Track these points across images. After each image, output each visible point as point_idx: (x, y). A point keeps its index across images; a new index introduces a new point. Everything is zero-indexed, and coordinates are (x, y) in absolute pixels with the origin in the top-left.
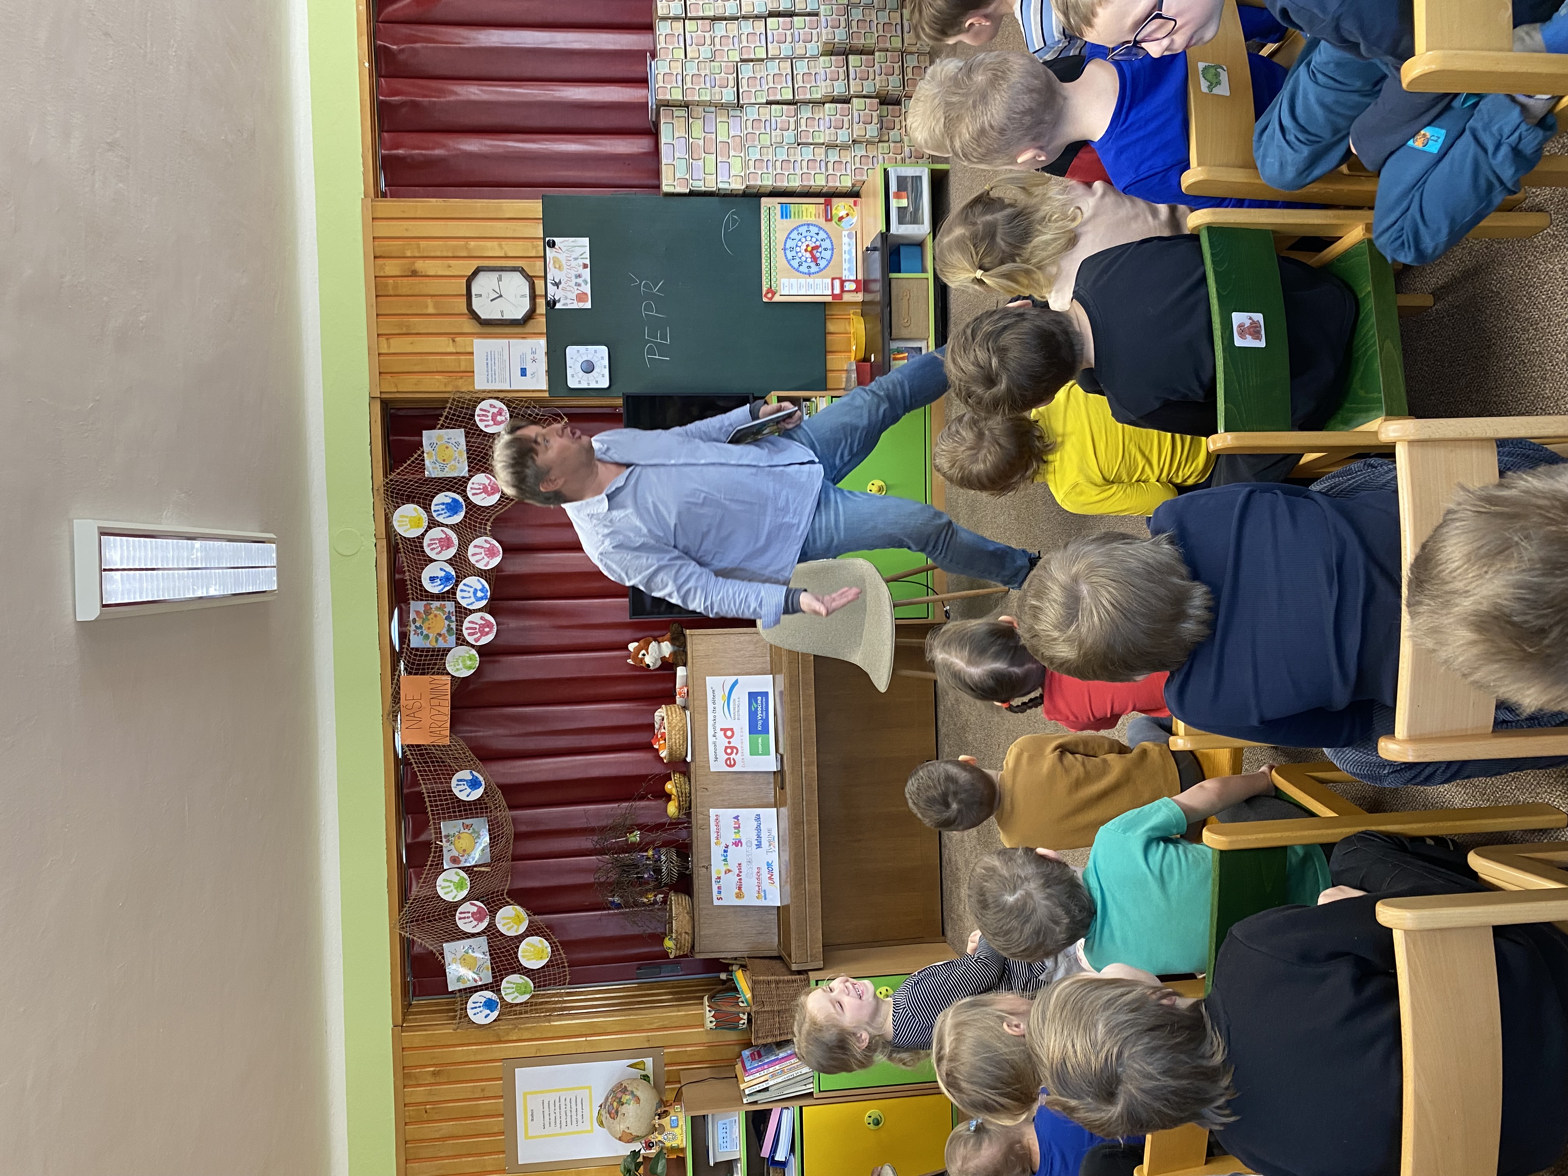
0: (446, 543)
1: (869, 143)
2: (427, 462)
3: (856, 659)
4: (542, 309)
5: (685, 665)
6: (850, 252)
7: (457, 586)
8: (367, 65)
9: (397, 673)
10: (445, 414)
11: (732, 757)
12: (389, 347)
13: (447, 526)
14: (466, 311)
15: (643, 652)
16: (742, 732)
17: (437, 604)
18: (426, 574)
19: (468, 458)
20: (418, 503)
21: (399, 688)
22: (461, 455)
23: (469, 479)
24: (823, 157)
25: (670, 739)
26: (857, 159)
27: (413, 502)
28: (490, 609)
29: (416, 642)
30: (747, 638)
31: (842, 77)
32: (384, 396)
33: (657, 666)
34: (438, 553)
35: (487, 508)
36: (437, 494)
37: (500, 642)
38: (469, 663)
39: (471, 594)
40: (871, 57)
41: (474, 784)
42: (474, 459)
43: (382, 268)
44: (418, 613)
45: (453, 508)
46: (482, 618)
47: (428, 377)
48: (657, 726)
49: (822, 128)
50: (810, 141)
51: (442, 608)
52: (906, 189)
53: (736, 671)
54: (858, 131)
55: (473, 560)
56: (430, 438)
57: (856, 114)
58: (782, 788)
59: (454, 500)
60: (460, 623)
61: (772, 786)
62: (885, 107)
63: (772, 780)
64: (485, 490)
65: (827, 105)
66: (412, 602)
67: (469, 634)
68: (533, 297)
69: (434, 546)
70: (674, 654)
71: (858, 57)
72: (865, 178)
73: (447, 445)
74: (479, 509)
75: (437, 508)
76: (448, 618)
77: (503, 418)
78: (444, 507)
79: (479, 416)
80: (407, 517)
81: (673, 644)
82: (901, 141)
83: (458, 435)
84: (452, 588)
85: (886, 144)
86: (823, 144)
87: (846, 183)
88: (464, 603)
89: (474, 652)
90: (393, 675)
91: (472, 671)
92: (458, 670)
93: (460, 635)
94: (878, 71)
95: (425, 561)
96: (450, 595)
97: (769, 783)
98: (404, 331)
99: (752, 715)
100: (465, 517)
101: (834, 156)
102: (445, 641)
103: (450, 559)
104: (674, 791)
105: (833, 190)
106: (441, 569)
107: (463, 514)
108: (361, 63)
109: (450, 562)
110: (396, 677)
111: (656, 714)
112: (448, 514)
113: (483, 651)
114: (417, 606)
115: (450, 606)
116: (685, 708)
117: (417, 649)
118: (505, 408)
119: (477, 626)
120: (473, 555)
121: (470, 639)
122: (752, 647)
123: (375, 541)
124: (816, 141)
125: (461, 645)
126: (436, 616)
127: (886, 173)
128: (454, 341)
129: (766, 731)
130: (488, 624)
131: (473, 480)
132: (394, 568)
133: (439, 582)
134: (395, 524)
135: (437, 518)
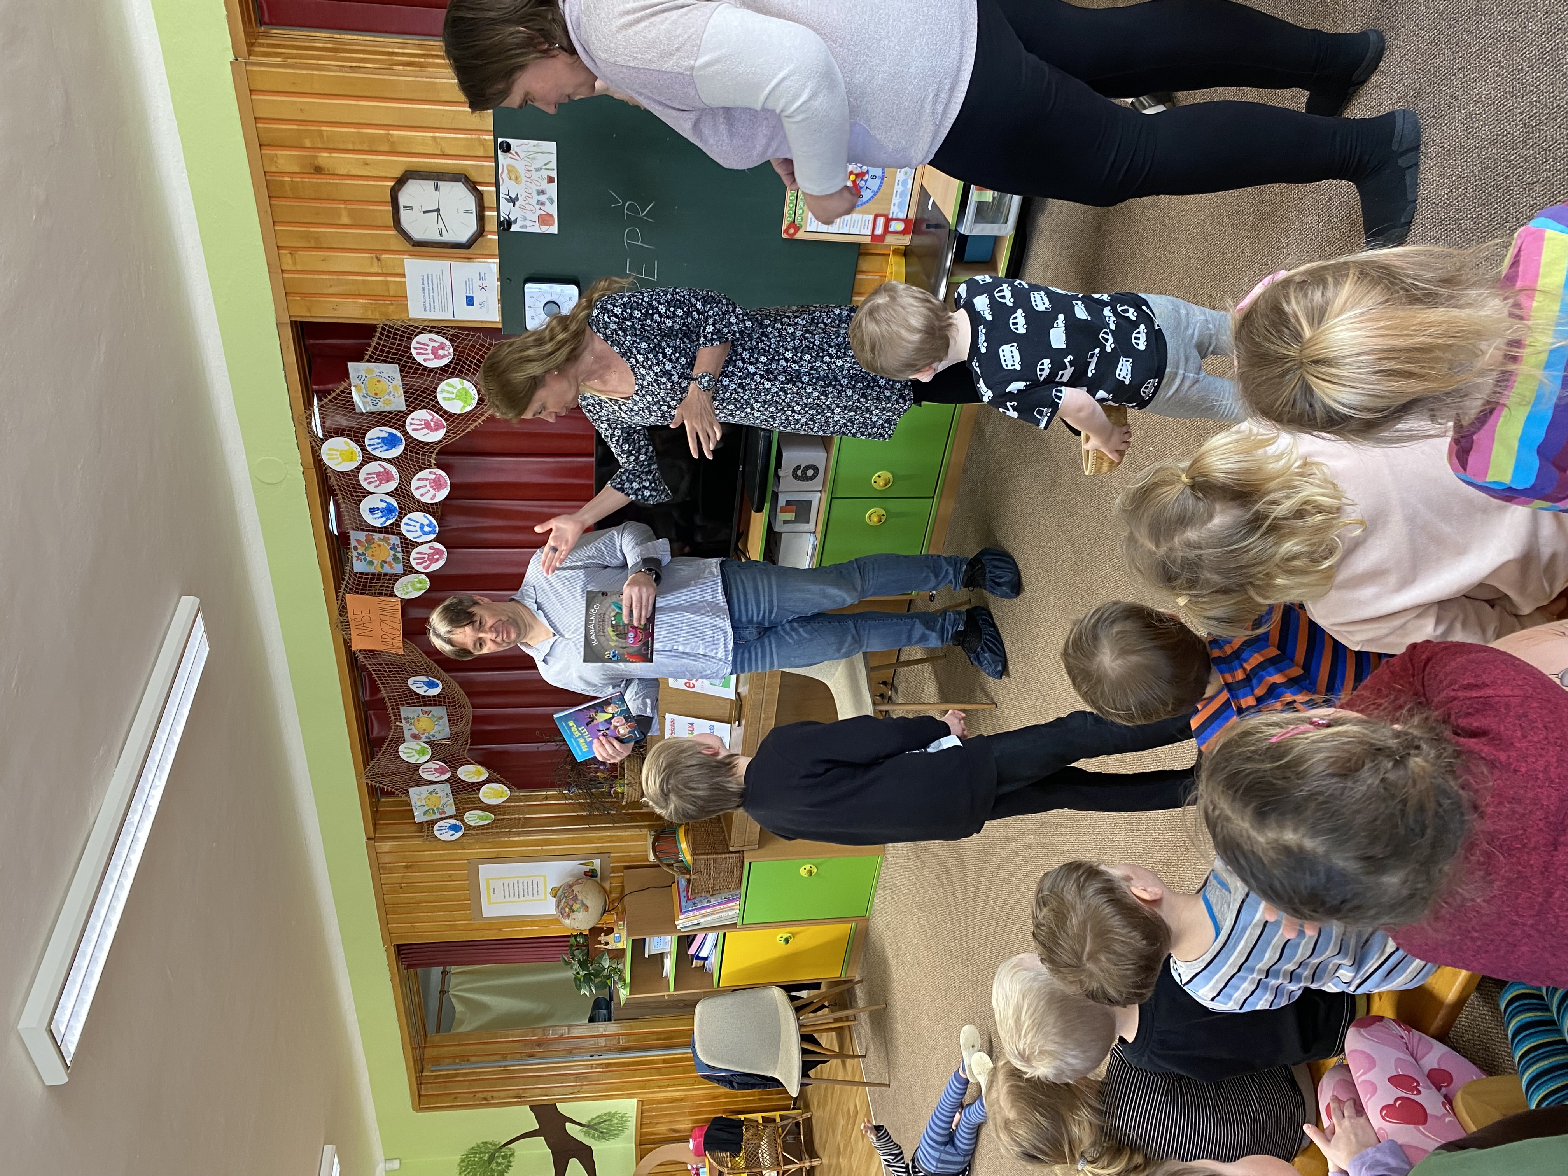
0: (386, 477)
2: (355, 396)
7: (401, 518)
9: (342, 591)
10: (374, 344)
12: (295, 263)
13: (385, 460)
14: (392, 226)
17: (377, 536)
18: (365, 505)
20: (349, 437)
21: (346, 604)
22: (395, 388)
23: (408, 415)
27: (342, 435)
29: (359, 566)
32: (295, 319)
34: (375, 487)
35: (431, 442)
36: (370, 428)
37: (452, 564)
38: (419, 586)
39: (418, 528)
41: (431, 685)
42: (413, 394)
43: (272, 159)
44: (358, 541)
46: (431, 548)
51: (386, 540)
55: (417, 494)
56: (357, 370)
59: (391, 434)
60: (407, 553)
64: (427, 425)
67: (418, 564)
68: (481, 216)
69: (371, 480)
73: (379, 378)
74: (421, 444)
75: (372, 442)
76: (393, 549)
77: (446, 353)
78: (380, 441)
79: (415, 348)
80: (337, 450)
83: (391, 370)
84: (397, 521)
88: (410, 536)
89: (424, 576)
91: (423, 592)
92: (407, 593)
93: (408, 564)
95: (363, 493)
98: (313, 244)
100: (405, 449)
102: (392, 568)
103: (392, 492)
106: (382, 501)
107: (402, 447)
109: (391, 495)
112: (385, 448)
113: (431, 575)
114: (358, 537)
115: (394, 538)
117: (361, 573)
118: (448, 343)
119: (426, 556)
120: (417, 489)
121: (419, 568)
123: (302, 469)
125: (410, 573)
126: (379, 546)
128: (378, 259)
130: (438, 552)
131: (412, 415)
133: (380, 514)
134: (325, 458)
135: (372, 453)
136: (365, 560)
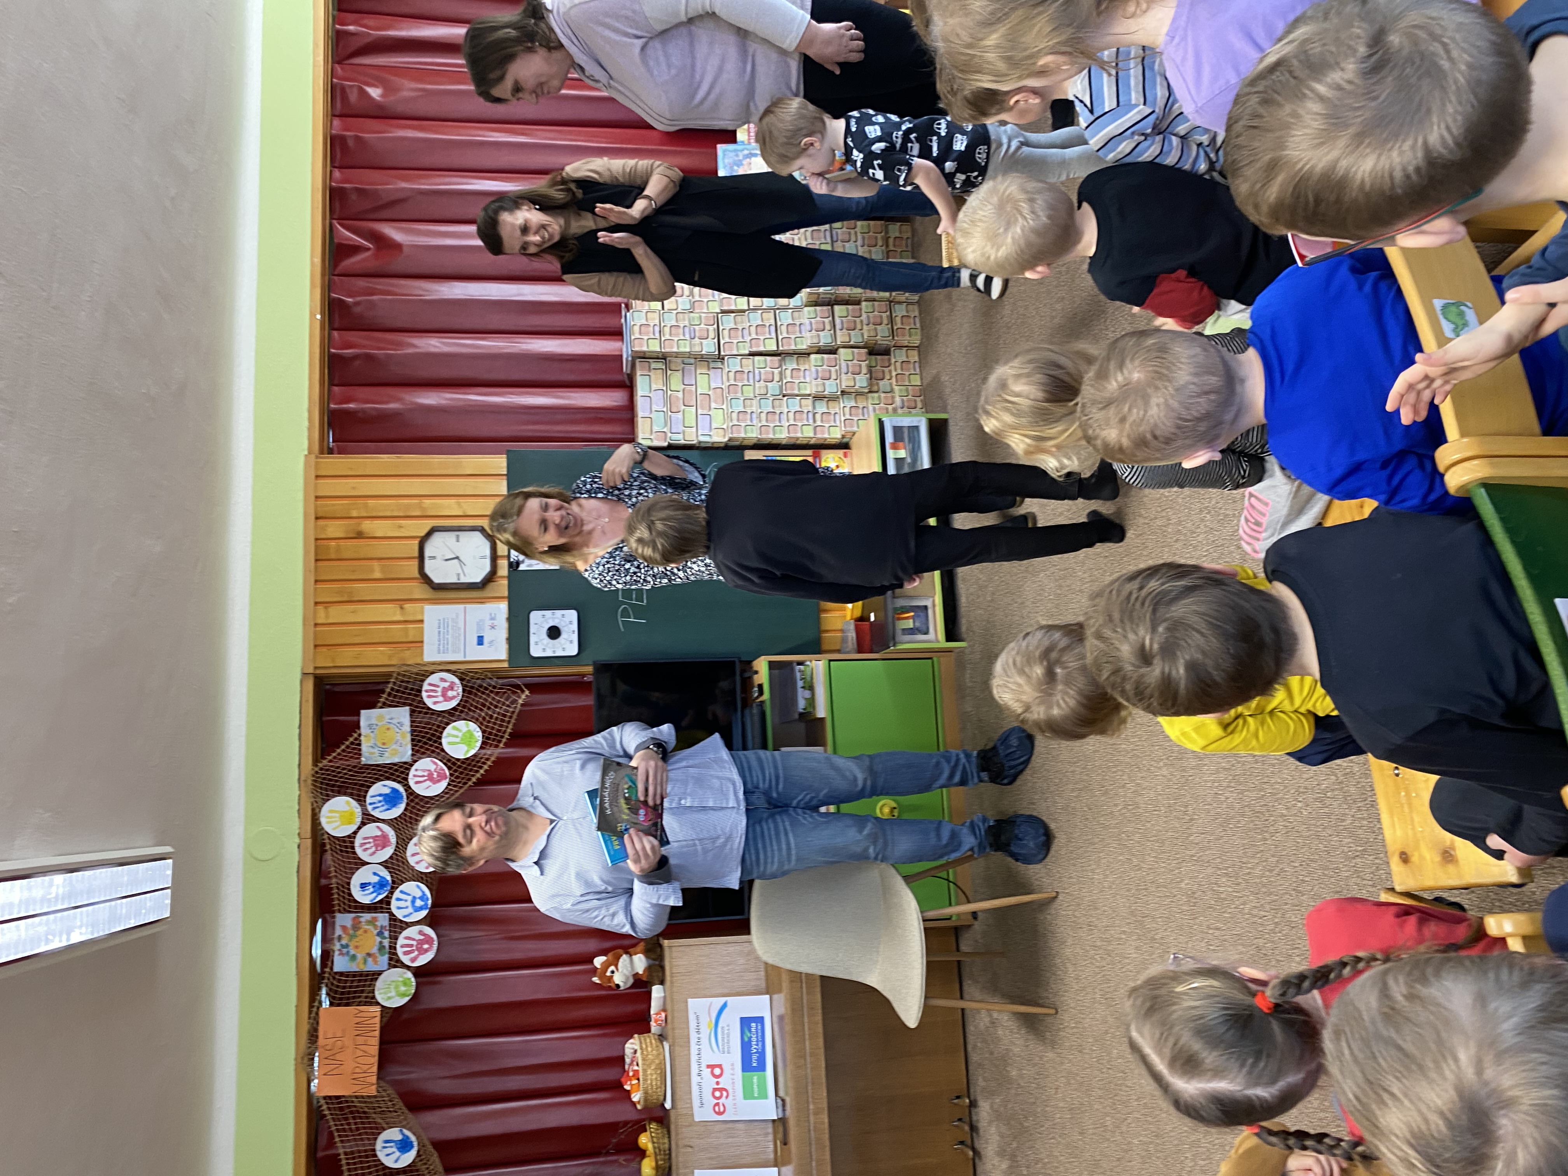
0: (381, 842)
1: (859, 394)
2: (364, 748)
3: (872, 980)
4: (503, 569)
5: (662, 983)
7: (392, 893)
8: (319, 317)
9: (316, 1004)
10: (388, 690)
11: (720, 1101)
12: (327, 617)
13: (383, 821)
14: (417, 575)
15: (612, 968)
16: (733, 1069)
17: (367, 916)
18: (358, 879)
19: (413, 740)
20: (351, 795)
21: (318, 1023)
22: (403, 736)
23: (412, 765)
24: (810, 408)
25: (645, 1080)
26: (847, 410)
27: (345, 794)
28: (431, 920)
29: (340, 964)
30: (738, 948)
31: (828, 327)
32: (318, 672)
33: (629, 984)
35: (431, 798)
36: (374, 783)
37: (442, 958)
38: (403, 989)
39: (409, 904)
40: (857, 307)
41: (404, 1146)
42: (419, 741)
43: (324, 528)
44: (344, 928)
45: (391, 799)
46: (421, 933)
47: (369, 649)
48: (628, 1060)
49: (808, 380)
50: (796, 392)
51: (372, 922)
52: (902, 440)
53: (726, 991)
54: (846, 382)
55: (412, 861)
56: (369, 718)
57: (844, 364)
58: (785, 1144)
59: (394, 790)
60: (394, 938)
61: (771, 1137)
62: (873, 357)
63: (770, 1130)
64: (430, 778)
65: (813, 356)
66: (338, 915)
67: (406, 953)
68: (494, 558)
69: (368, 846)
70: (649, 969)
71: (844, 307)
72: (855, 429)
74: (421, 800)
76: (380, 934)
78: (381, 798)
79: (427, 691)
81: (647, 957)
82: (892, 391)
83: (402, 715)
84: (387, 897)
85: (876, 395)
86: (809, 395)
87: (835, 435)
88: (399, 914)
89: (409, 975)
90: (311, 1006)
91: (407, 999)
92: (389, 998)
94: (865, 322)
95: (356, 864)
96: (383, 906)
97: (767, 1134)
98: (345, 598)
99: (746, 1046)
100: (406, 809)
101: (821, 407)
102: (376, 962)
103: (386, 861)
104: (650, 1146)
105: (821, 442)
106: (375, 874)
107: (402, 807)
108: (312, 315)
109: (385, 864)
110: (315, 1009)
111: (627, 1045)
113: (418, 972)
114: (343, 920)
115: (383, 919)
116: (662, 1037)
117: (341, 974)
118: (457, 681)
119: (414, 943)
120: (413, 855)
121: (406, 960)
122: (742, 961)
123: (297, 840)
124: (803, 392)
125: (395, 967)
126: (366, 931)
127: (881, 423)
128: (402, 608)
129: (762, 1067)
130: (428, 940)
131: (417, 765)
132: (319, 872)
133: (372, 890)
134: (324, 821)
135: (372, 813)
136: (348, 954)
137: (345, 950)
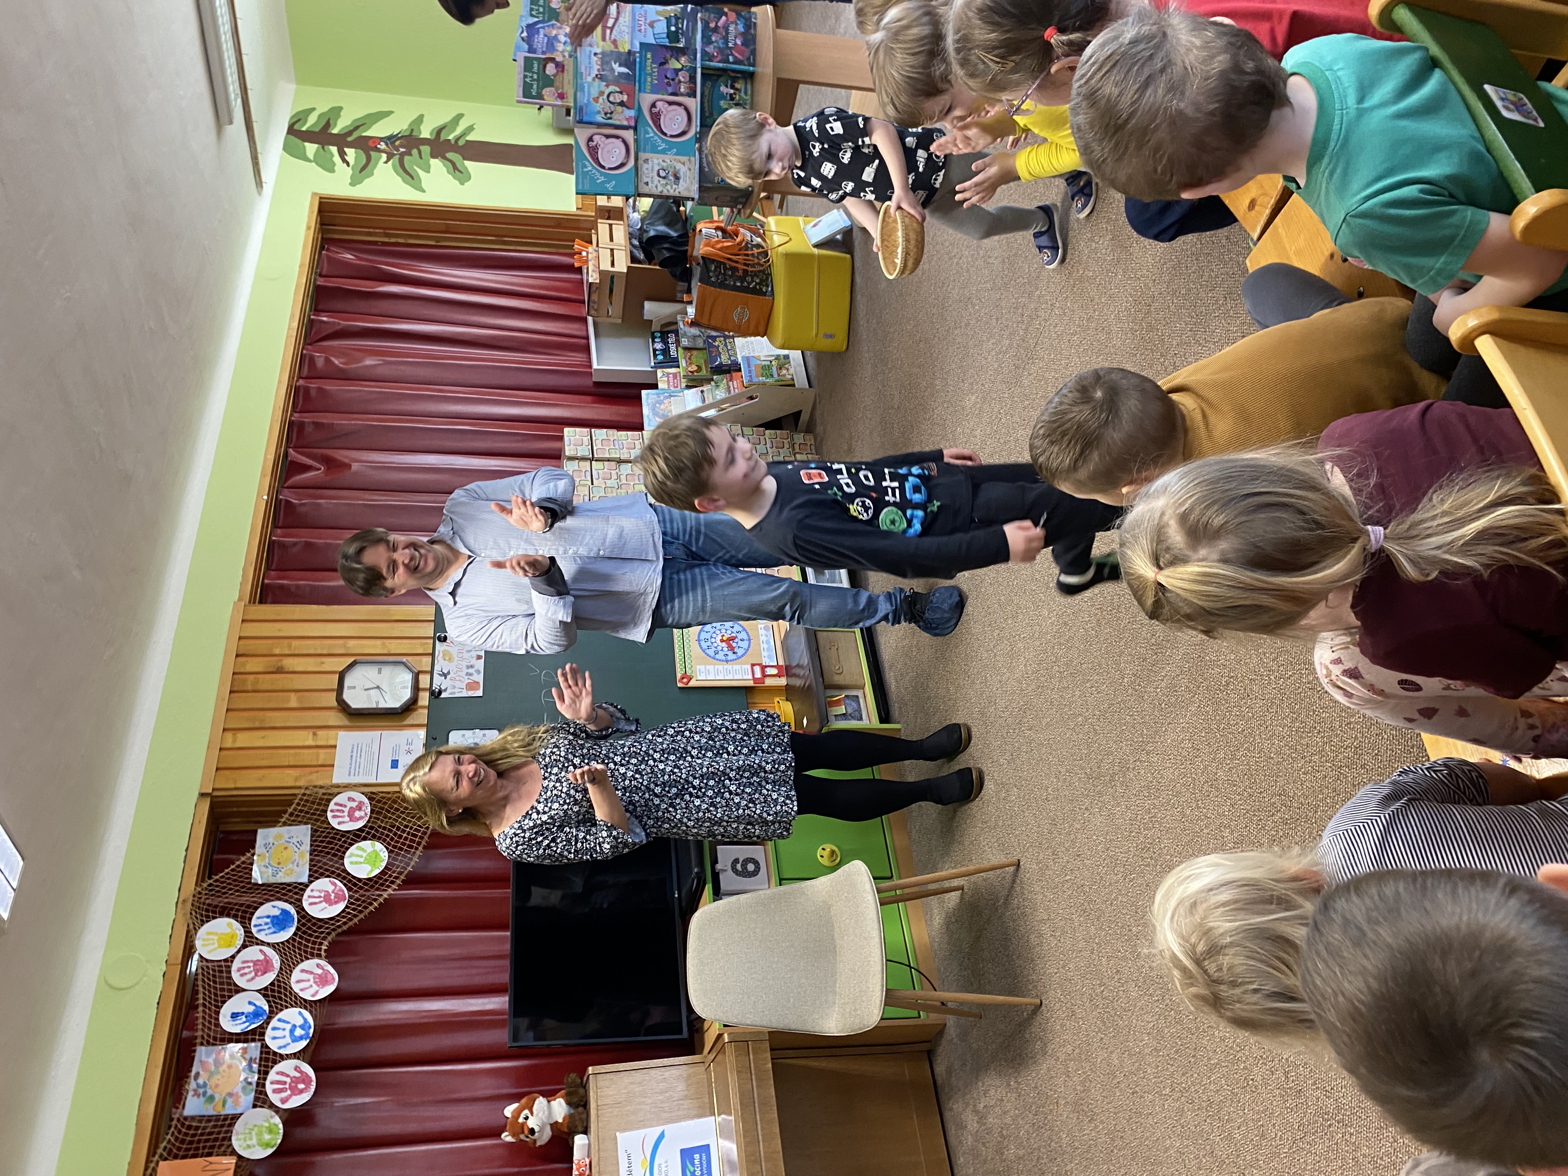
2: (256, 867)
4: (424, 699)
5: (585, 1132)
6: (768, 642)
7: (268, 1022)
9: (154, 1160)
10: (290, 810)
12: (234, 741)
13: (268, 944)
14: (335, 704)
15: (526, 1112)
17: (234, 1048)
18: (229, 1007)
19: (311, 860)
20: (235, 917)
22: (302, 856)
23: (307, 886)
27: (228, 916)
28: (310, 1055)
29: (193, 1107)
30: (674, 1072)
32: (216, 793)
34: (249, 981)
35: (326, 921)
36: (262, 904)
38: (267, 1137)
39: (287, 1033)
42: (319, 861)
43: (243, 665)
44: (205, 1062)
45: (280, 922)
46: (297, 1069)
47: (275, 772)
51: (240, 1054)
53: (664, 1119)
55: (296, 988)
56: (266, 837)
59: (285, 912)
60: (264, 1073)
64: (327, 899)
66: (199, 1049)
67: (275, 1091)
68: (416, 688)
69: (247, 970)
70: (569, 1118)
73: (287, 845)
74: (314, 923)
75: (260, 921)
76: (247, 1069)
77: (362, 813)
78: (268, 920)
79: (332, 811)
80: (216, 934)
81: (569, 1103)
83: (302, 834)
84: (261, 1027)
88: (273, 1045)
89: (277, 1120)
90: (149, 1159)
91: (270, 1151)
92: (249, 1146)
93: (261, 1093)
95: (230, 991)
98: (257, 725)
100: (295, 934)
102: (237, 1104)
103: (266, 989)
106: (250, 1003)
107: (292, 930)
109: (264, 992)
110: (152, 1166)
112: (273, 930)
113: (288, 1117)
114: (206, 1053)
115: (254, 1048)
117: (193, 1119)
118: (366, 801)
119: (288, 1080)
120: (298, 982)
121: (275, 1099)
122: (682, 1086)
123: (164, 968)
125: (260, 1107)
128: (315, 734)
130: (305, 1079)
131: (312, 886)
133: (244, 1019)
134: (198, 943)
135: (256, 935)
136: (205, 1093)
137: (201, 1091)
